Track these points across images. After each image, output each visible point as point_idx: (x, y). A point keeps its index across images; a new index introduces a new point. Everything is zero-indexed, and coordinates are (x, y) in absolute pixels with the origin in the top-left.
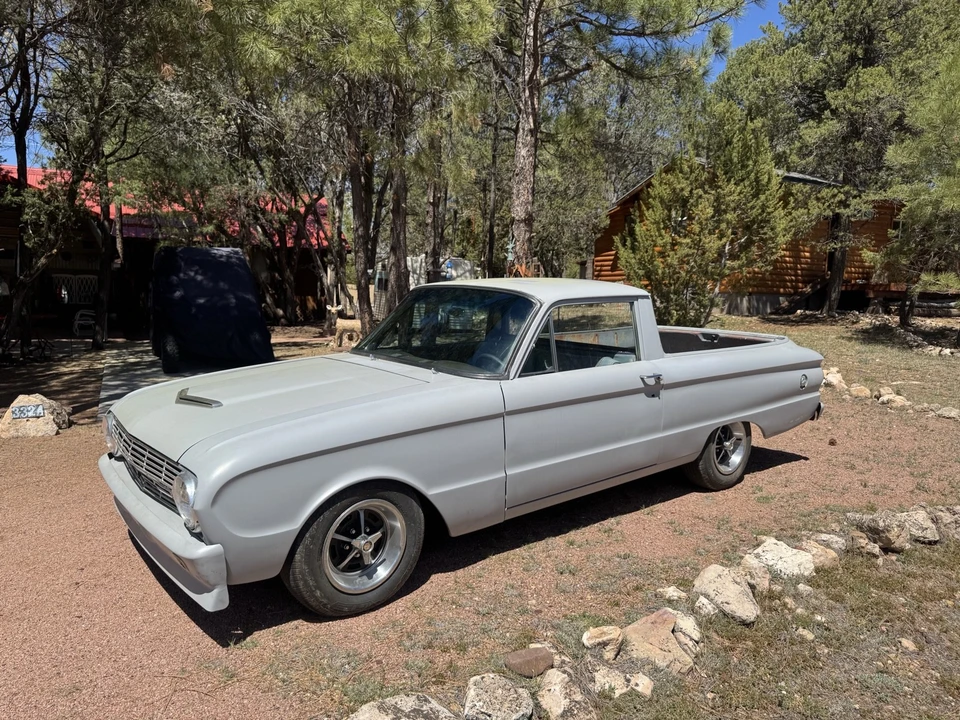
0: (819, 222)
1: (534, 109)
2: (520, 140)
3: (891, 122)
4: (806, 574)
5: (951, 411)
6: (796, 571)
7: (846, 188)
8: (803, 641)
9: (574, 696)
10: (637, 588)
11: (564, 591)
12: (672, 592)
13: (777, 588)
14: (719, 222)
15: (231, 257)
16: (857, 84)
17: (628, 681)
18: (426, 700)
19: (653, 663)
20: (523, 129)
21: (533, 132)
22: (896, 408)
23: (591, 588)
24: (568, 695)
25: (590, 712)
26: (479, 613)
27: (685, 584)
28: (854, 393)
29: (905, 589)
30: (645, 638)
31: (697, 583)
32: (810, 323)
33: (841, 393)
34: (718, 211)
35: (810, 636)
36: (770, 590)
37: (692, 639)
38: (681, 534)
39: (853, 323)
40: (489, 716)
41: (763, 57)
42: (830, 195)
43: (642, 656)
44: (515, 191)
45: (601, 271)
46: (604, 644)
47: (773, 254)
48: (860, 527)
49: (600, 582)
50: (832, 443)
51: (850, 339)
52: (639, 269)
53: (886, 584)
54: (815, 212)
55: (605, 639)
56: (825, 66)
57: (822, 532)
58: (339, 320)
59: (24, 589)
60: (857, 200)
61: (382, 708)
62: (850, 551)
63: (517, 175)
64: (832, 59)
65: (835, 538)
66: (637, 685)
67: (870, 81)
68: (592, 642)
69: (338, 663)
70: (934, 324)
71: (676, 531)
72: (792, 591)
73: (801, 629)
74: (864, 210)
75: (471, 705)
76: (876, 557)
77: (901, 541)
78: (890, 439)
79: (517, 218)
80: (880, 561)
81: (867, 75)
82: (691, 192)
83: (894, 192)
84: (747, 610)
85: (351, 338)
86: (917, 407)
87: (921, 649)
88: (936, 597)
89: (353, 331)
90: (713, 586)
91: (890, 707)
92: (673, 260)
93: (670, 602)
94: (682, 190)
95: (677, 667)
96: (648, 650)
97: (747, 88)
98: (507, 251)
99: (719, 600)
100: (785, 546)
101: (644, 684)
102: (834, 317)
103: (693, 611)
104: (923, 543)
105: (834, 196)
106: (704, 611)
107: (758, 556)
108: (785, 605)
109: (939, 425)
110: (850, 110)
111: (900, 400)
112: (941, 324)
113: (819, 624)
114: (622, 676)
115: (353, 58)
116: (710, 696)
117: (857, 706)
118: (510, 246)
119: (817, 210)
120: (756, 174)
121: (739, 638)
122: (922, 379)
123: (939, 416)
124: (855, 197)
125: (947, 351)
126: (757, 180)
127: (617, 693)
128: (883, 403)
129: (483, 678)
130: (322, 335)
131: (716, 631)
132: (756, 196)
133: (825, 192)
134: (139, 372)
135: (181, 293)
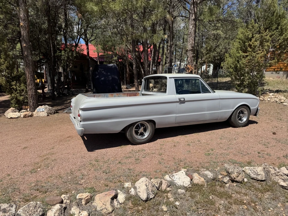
1: (195, 12)
2: (190, 23)
4: (186, 186)
12: (127, 185)
13: (169, 189)
15: (113, 67)
17: (80, 212)
20: (191, 19)
21: (194, 20)
30: (101, 199)
31: (136, 183)
37: (118, 202)
43: (96, 205)
46: (81, 199)
48: (226, 170)
50: (274, 133)
65: (210, 174)
66: (81, 214)
68: (79, 197)
72: (175, 191)
73: (164, 206)
76: (225, 183)
79: (189, 49)
80: (228, 185)
84: (144, 196)
90: (139, 185)
94: (249, 35)
95: (105, 211)
96: (99, 203)
101: (84, 215)
103: (128, 193)
104: (256, 180)
106: (131, 193)
118: (186, 59)
121: (138, 205)
135: (98, 76)
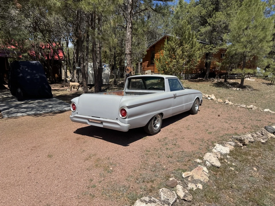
0: (205, 54)
1: (131, 21)
2: (127, 30)
3: (223, 27)
4: (228, 153)
5: (243, 105)
6: (226, 152)
7: (212, 45)
8: (232, 170)
9: (186, 192)
10: (189, 160)
11: (171, 163)
12: (198, 161)
13: (222, 157)
14: (183, 55)
15: (37, 64)
16: (215, 17)
18: (151, 197)
19: (200, 180)
20: (128, 27)
21: (131, 28)
22: (230, 105)
23: (178, 161)
24: (184, 191)
25: (191, 195)
26: (152, 171)
27: (201, 158)
28: (219, 101)
29: (250, 155)
30: (197, 174)
31: (204, 158)
32: (201, 81)
33: (215, 101)
34: (183, 52)
35: (233, 169)
36: (221, 158)
37: (207, 173)
38: (193, 144)
39: (213, 81)
40: (168, 200)
41: (190, 7)
42: (208, 47)
43: (197, 179)
44: (126, 45)
45: (144, 67)
46: (188, 177)
47: (196, 64)
48: (237, 139)
49: (179, 159)
50: (219, 116)
51: (213, 86)
52: (161, 68)
53: (245, 154)
54: (204, 51)
55: (189, 175)
56: (206, 11)
57: (228, 141)
58: (70, 83)
59: (14, 175)
60: (215, 48)
61: (141, 201)
62: (236, 146)
63: (127, 40)
64: (208, 9)
65: (232, 143)
66: (199, 187)
67: (219, 16)
68: (185, 176)
69: (121, 189)
70: (233, 81)
71: (192, 143)
72: (226, 158)
73: (230, 168)
74: (216, 51)
75: (163, 197)
76: (242, 147)
77: (247, 142)
78: (232, 114)
79: (127, 53)
80: (242, 148)
81: (218, 14)
82: (175, 47)
83: (224, 47)
84: (218, 164)
85: (74, 88)
86: (235, 105)
87: (258, 170)
88: (257, 156)
89: (75, 86)
90: (209, 158)
91: (256, 185)
92: (171, 66)
93: (199, 163)
94: (173, 46)
95: (206, 180)
96: (198, 177)
97: (185, 16)
98: (125, 63)
99: (211, 162)
100: (221, 146)
101: (200, 186)
102: (208, 80)
103: (205, 165)
104: (251, 142)
105: (209, 47)
106: (208, 165)
107: (215, 149)
108: (225, 161)
109: (242, 110)
110: (213, 24)
111: (230, 103)
112: (234, 81)
113: (234, 166)
114: (195, 185)
115: (84, 6)
116: (215, 187)
117: (248, 186)
118: (126, 61)
119: (205, 51)
120: (192, 42)
121: (217, 171)
122: (234, 97)
123: (241, 107)
124: (214, 47)
125: (238, 89)
126: (193, 43)
127: (194, 189)
128: (226, 104)
129: (163, 189)
130: (63, 87)
131: (211, 170)
132: (192, 48)
133: (207, 46)
134: (9, 100)
135: (21, 75)
